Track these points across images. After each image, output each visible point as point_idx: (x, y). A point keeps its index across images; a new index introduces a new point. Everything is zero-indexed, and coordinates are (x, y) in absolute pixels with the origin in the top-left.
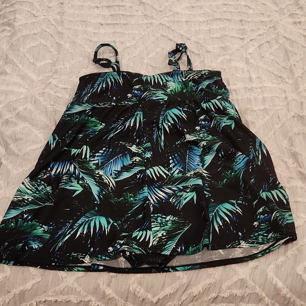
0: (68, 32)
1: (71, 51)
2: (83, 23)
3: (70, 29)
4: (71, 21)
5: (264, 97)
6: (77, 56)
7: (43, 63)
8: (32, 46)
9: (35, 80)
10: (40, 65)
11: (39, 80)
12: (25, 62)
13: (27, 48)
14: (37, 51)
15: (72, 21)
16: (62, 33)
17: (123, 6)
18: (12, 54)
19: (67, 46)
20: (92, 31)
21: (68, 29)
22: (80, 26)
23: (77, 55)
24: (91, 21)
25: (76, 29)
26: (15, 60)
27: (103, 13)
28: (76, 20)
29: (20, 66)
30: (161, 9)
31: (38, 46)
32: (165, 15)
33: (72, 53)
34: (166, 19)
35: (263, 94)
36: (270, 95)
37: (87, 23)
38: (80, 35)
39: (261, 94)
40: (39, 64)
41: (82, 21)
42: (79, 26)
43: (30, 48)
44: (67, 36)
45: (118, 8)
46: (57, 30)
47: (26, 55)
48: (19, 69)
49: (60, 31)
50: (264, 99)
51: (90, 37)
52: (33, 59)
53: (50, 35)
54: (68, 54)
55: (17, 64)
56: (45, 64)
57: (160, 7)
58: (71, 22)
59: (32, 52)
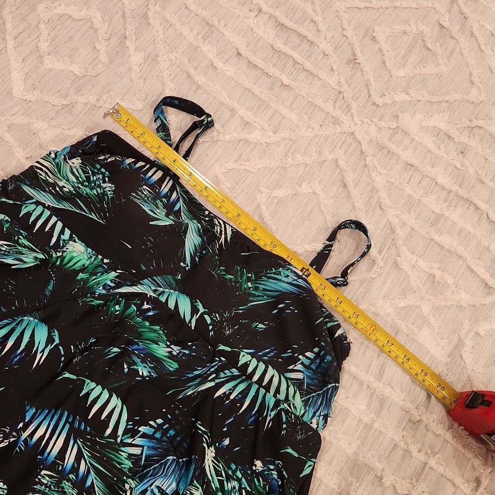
0: (161, 31)
1: (133, 75)
2: (206, 28)
3: (171, 25)
4: (186, 7)
5: (426, 464)
6: (137, 96)
7: (59, 66)
8: (68, 15)
9: (14, 95)
10: (52, 67)
11: (25, 98)
12: (29, 40)
13: (56, 11)
14: (71, 29)
15: (189, 10)
16: (149, 24)
17: (312, 42)
18: (14, 8)
19: (136, 58)
20: (211, 56)
21: (167, 21)
22: (195, 32)
23: (138, 92)
24: (225, 32)
25: (181, 34)
26: (9, 26)
27: (261, 33)
28: (199, 12)
29: (11, 44)
30: (379, 101)
31: (81, 22)
32: (375, 120)
33: (132, 81)
34: (373, 131)
35: (429, 456)
36: (441, 470)
37: (212, 32)
38: (177, 52)
39: (426, 453)
40: (50, 63)
41: (208, 23)
42: (191, 31)
43: (61, 17)
44: (154, 35)
45: (296, 40)
46: (146, 9)
47: (42, 26)
48: (4, 49)
49: (150, 14)
50: (423, 469)
51: (196, 68)
52: (48, 43)
53: (121, 13)
54: (123, 78)
55: (7, 37)
56: (62, 71)
57: (383, 95)
58: (186, 11)
59: (59, 27)
